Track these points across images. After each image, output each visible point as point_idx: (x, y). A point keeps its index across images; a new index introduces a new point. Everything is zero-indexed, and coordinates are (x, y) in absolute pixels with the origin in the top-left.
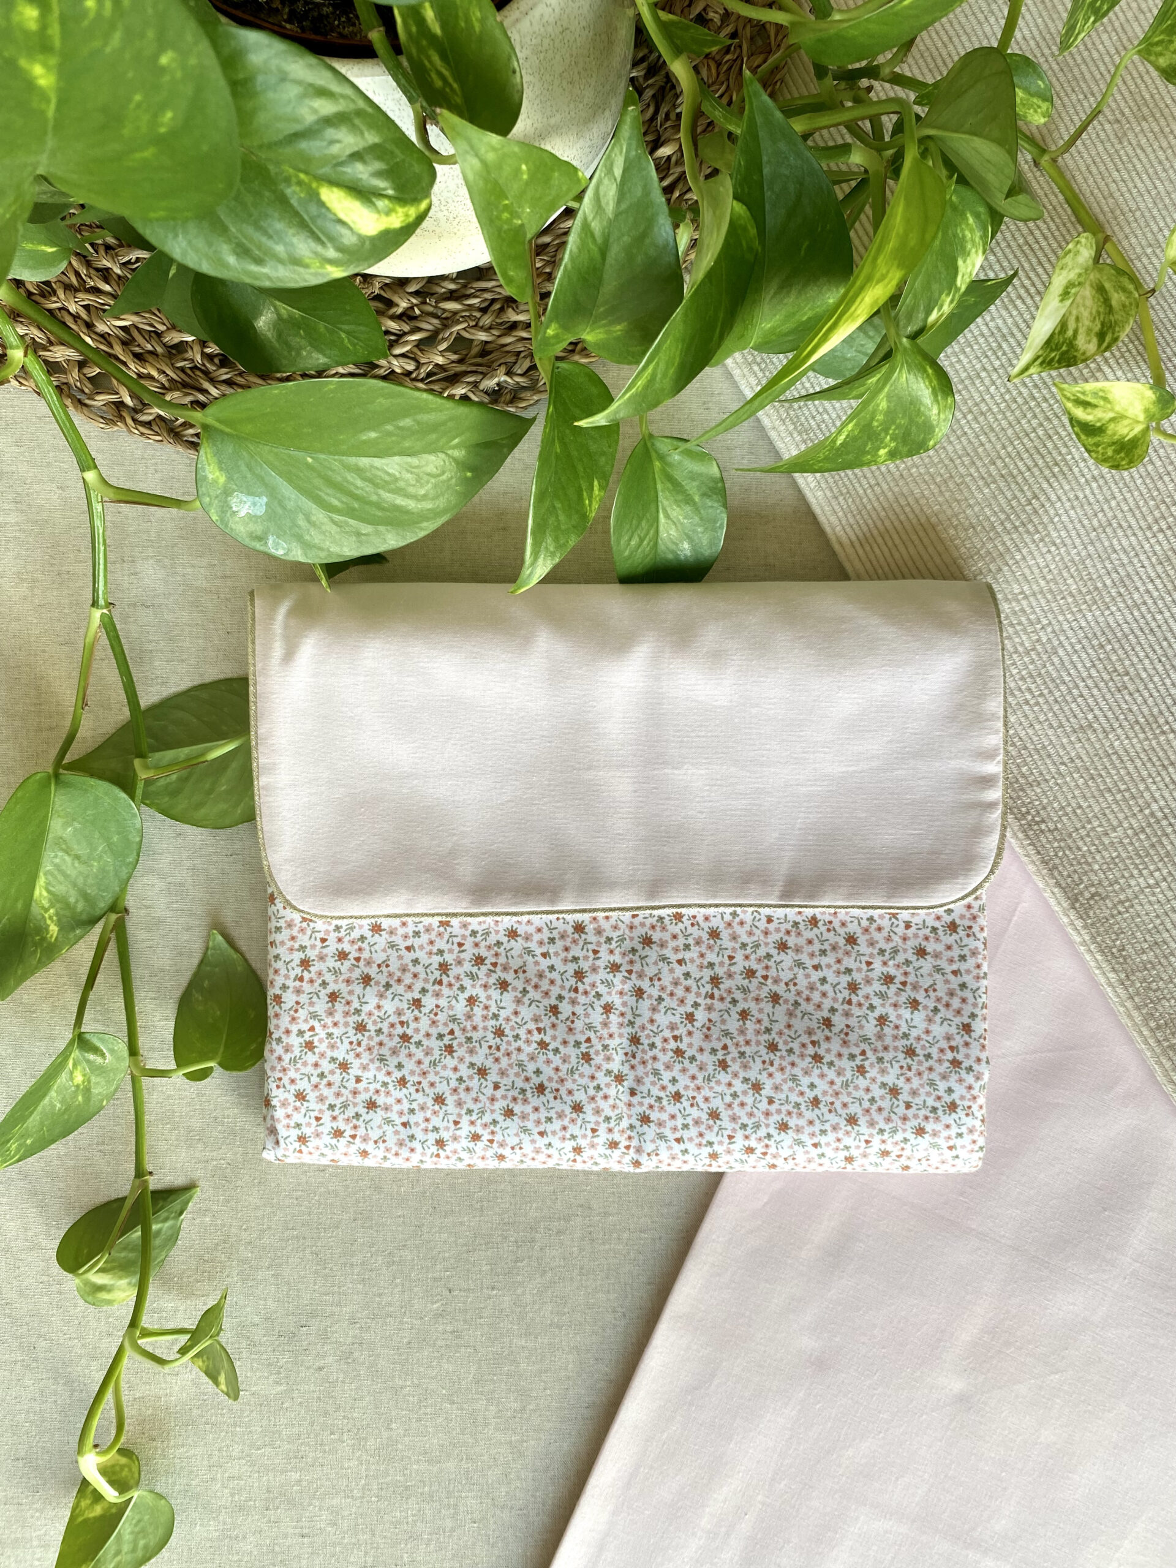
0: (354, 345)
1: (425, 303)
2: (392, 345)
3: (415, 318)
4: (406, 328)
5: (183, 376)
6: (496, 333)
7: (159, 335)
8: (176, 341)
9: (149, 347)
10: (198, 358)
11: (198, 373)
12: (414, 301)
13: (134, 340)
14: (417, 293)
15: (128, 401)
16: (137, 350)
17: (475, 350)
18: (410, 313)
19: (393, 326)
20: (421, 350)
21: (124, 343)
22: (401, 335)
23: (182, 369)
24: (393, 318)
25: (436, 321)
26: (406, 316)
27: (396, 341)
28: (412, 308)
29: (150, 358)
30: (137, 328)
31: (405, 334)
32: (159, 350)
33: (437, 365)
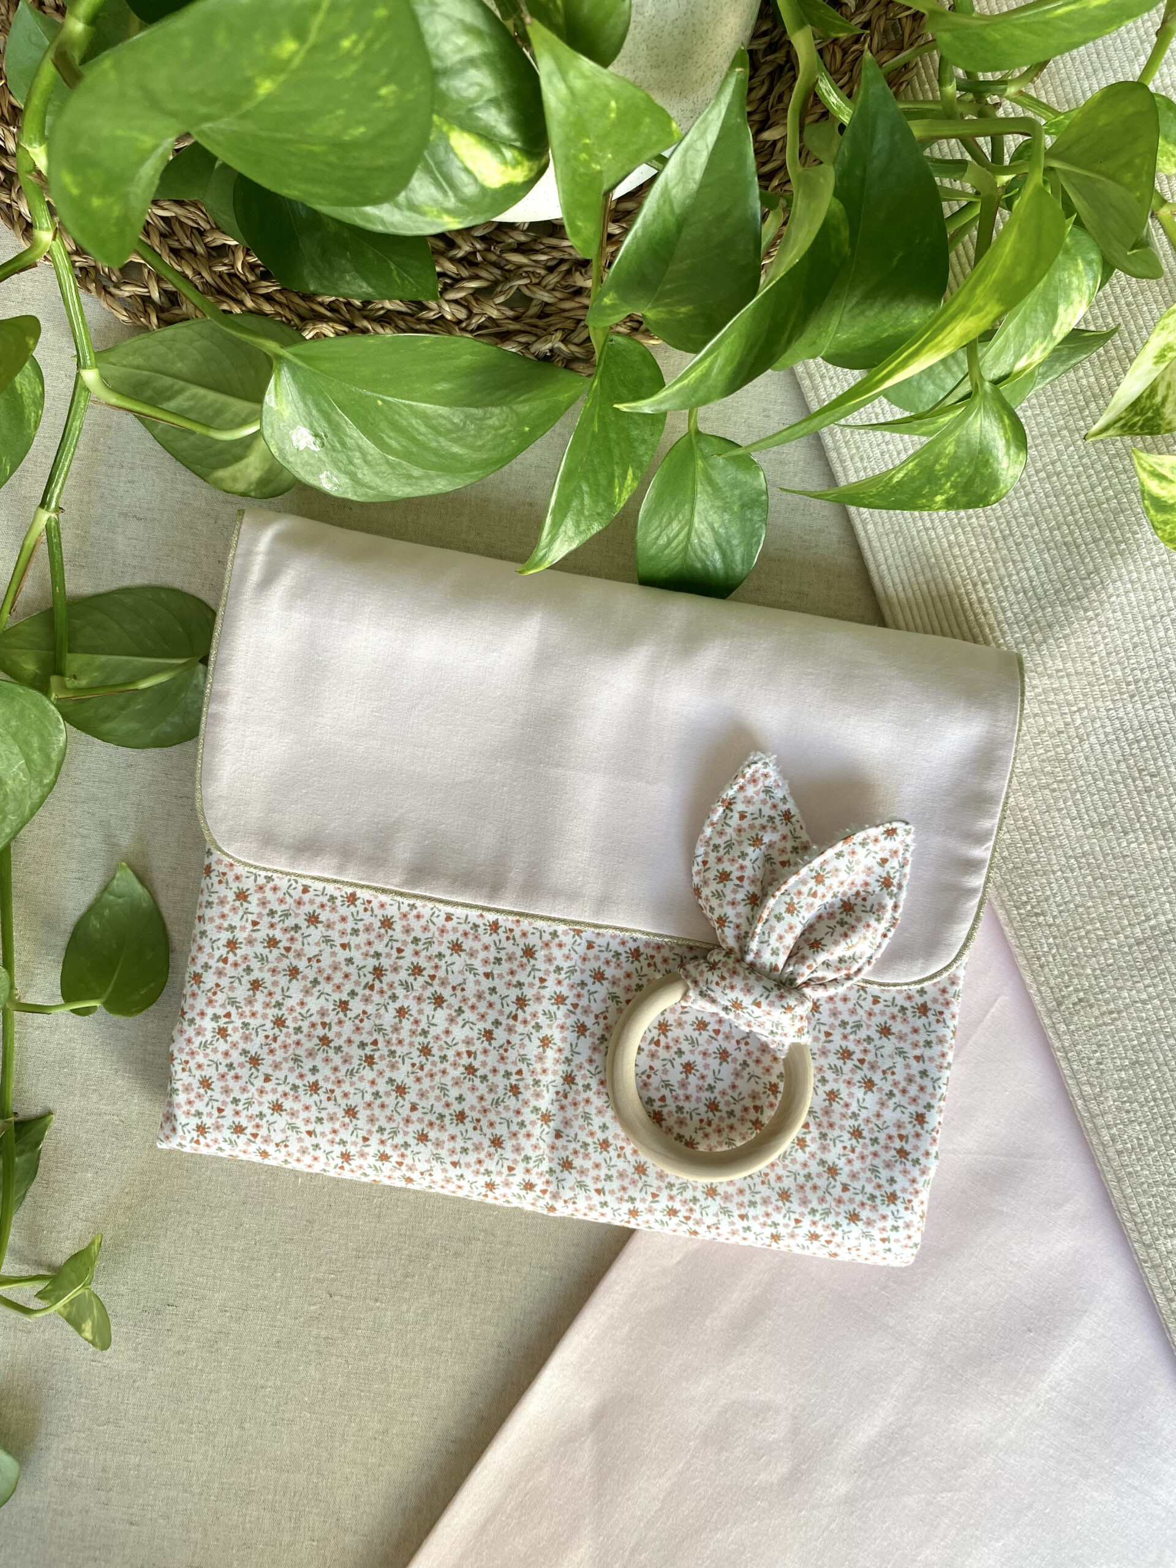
0: (403, 279)
1: (489, 250)
2: (446, 288)
3: (475, 264)
4: (465, 273)
5: (219, 281)
6: (558, 295)
7: (202, 233)
8: (219, 243)
9: (188, 244)
10: (239, 265)
11: (235, 280)
12: (478, 246)
13: (173, 233)
14: (483, 239)
15: (155, 295)
16: (176, 245)
17: (533, 310)
18: (471, 258)
19: (451, 268)
20: (477, 300)
21: (163, 235)
22: (457, 280)
23: (220, 275)
24: (452, 260)
25: (498, 272)
26: (467, 261)
27: (452, 286)
28: (474, 253)
29: (187, 256)
30: (181, 223)
31: (462, 279)
32: (200, 249)
33: (490, 318)
